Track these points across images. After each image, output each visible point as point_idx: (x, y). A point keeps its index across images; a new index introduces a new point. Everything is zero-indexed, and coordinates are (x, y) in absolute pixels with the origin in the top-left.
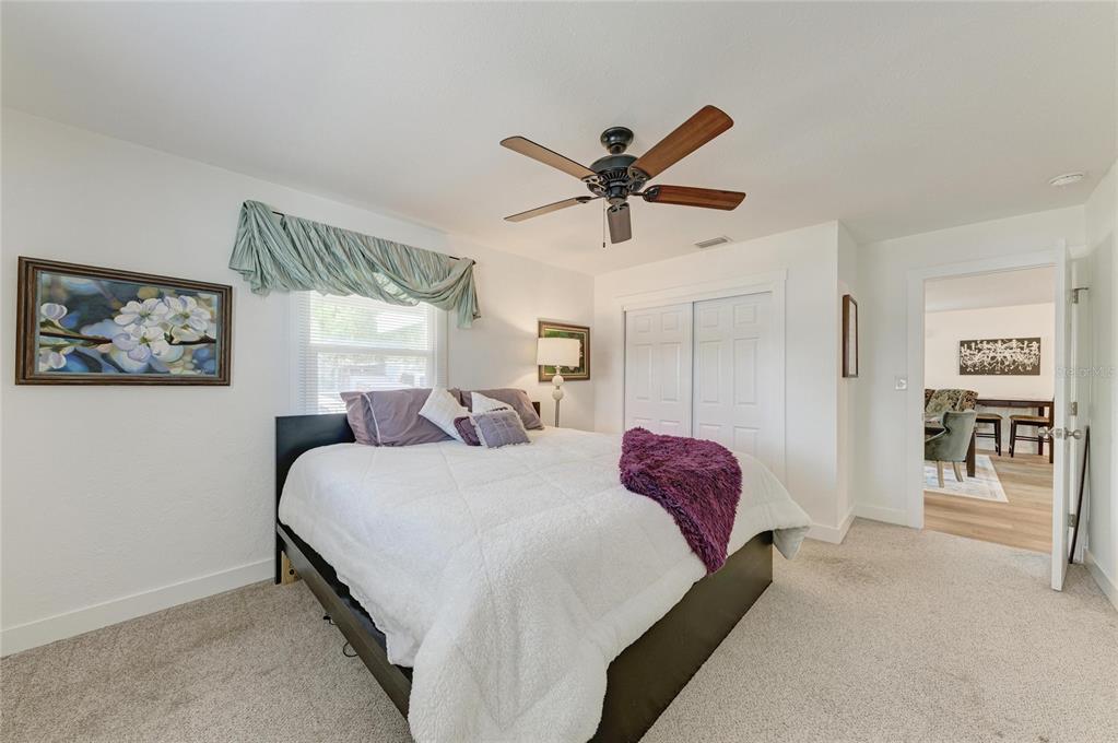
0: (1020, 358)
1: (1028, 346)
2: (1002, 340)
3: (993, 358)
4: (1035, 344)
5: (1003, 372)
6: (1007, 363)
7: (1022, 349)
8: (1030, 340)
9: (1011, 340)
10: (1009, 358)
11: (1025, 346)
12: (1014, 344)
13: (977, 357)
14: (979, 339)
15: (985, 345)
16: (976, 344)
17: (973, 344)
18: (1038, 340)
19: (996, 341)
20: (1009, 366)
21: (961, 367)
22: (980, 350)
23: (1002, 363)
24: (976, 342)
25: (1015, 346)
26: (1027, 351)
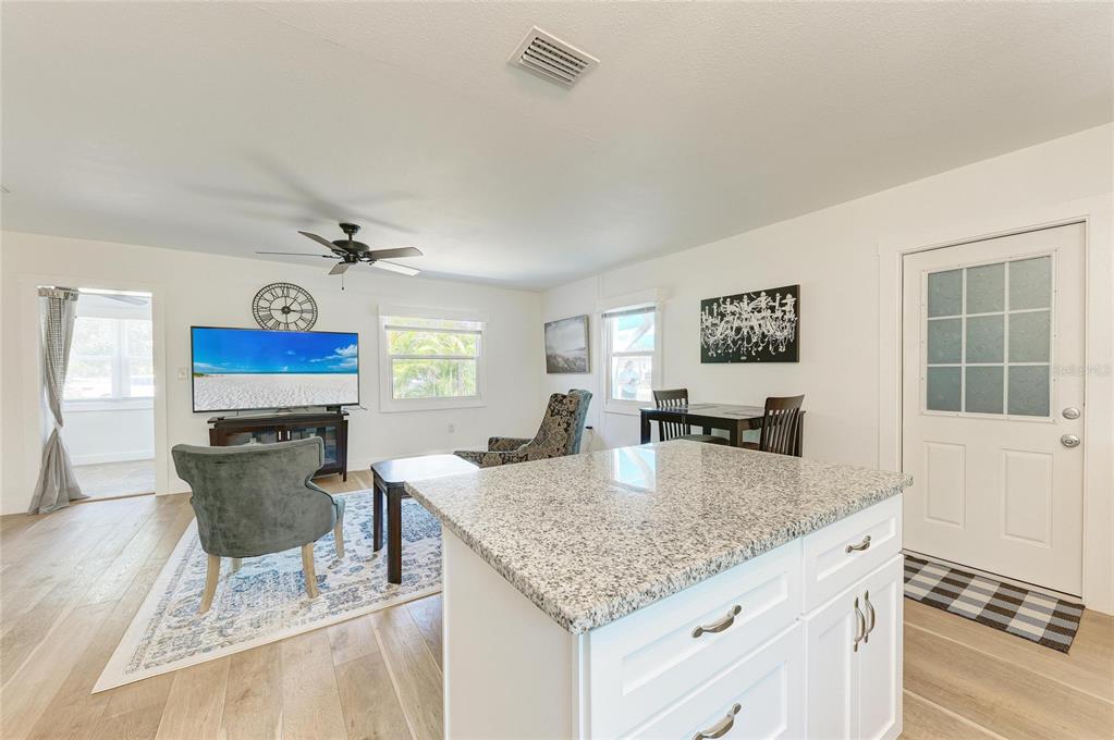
0: (771, 328)
1: (782, 305)
2: (748, 294)
3: (739, 330)
4: (790, 299)
5: (751, 359)
6: (754, 340)
7: (773, 309)
8: (784, 291)
9: (758, 294)
10: (756, 329)
11: (777, 304)
12: (763, 301)
13: (720, 329)
14: (721, 294)
15: (730, 308)
16: (719, 305)
17: (715, 307)
18: (794, 290)
19: (739, 298)
20: (757, 344)
21: (702, 347)
22: (723, 315)
23: (749, 339)
24: (717, 300)
25: (763, 305)
26: (779, 314)
